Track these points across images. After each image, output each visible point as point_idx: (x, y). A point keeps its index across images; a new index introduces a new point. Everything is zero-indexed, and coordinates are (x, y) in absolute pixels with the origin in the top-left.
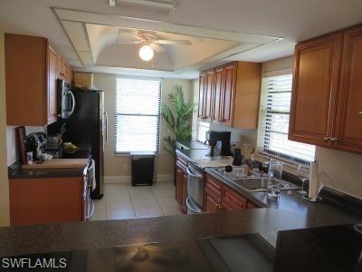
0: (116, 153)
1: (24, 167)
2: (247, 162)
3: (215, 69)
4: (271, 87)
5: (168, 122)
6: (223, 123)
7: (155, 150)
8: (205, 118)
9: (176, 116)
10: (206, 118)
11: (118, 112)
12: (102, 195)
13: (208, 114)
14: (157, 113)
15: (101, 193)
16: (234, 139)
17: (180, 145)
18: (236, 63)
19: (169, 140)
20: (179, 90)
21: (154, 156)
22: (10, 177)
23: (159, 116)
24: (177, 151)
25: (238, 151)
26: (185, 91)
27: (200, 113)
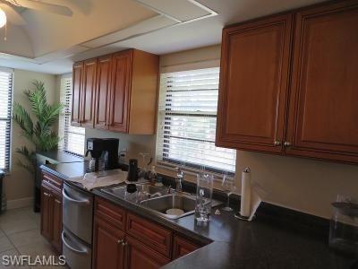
2: (147, 176)
3: (97, 59)
4: (170, 84)
5: (23, 128)
6: (111, 128)
7: (3, 167)
8: (82, 122)
9: (35, 121)
10: (84, 121)
13: (87, 117)
14: (6, 116)
16: (123, 148)
17: (43, 158)
18: (131, 51)
19: (25, 152)
20: (40, 87)
23: (8, 120)
24: (42, 167)
25: (134, 163)
26: (48, 88)
27: (76, 116)
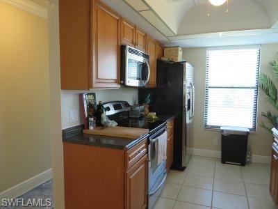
0: (206, 126)
1: (85, 131)
7: (251, 127)
11: (209, 85)
12: (184, 168)
14: (254, 85)
15: (183, 165)
19: (269, 116)
21: (248, 133)
22: (64, 140)
23: (256, 88)
24: (274, 129)
